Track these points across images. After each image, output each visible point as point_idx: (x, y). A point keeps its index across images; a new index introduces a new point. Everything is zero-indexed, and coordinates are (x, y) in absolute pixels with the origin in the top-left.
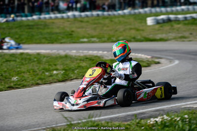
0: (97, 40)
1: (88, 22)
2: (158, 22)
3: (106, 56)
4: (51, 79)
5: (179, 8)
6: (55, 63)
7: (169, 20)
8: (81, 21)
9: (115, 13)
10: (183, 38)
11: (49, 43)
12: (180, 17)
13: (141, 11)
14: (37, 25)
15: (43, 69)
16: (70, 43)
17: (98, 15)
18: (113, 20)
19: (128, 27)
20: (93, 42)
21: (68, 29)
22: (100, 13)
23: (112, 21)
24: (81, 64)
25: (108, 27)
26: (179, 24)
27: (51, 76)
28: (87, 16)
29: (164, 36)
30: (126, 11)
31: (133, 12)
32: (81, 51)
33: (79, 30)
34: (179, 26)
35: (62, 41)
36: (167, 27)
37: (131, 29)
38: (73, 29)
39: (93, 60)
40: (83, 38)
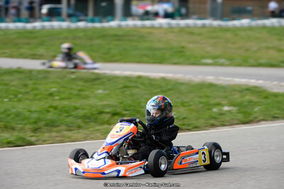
0: (228, 63)
1: (200, 34)
8: (191, 33)
19: (264, 45)
20: (222, 65)
23: (236, 35)
25: (234, 43)
33: (191, 46)
37: (268, 48)
38: (184, 44)
40: (204, 57)
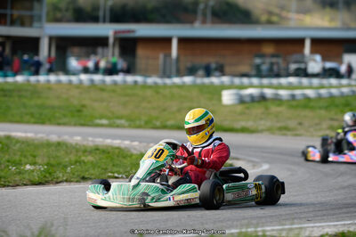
0: (126, 124)
1: (114, 91)
2: (242, 101)
3: (135, 149)
4: (17, 178)
5: (283, 81)
6: (35, 154)
7: (263, 98)
8: (102, 90)
9: (168, 81)
10: (284, 130)
11: (35, 123)
12: (284, 93)
13: (215, 80)
14: (19, 90)
15: (8, 161)
16: (75, 125)
17: (136, 82)
18: (161, 91)
20: (118, 126)
21: (76, 102)
22: (139, 79)
23: (158, 93)
24: (83, 158)
25: (149, 102)
26: (279, 105)
27: (20, 173)
28: (115, 83)
29: (249, 124)
30: (188, 79)
31: (199, 81)
32: (90, 139)
33: (95, 104)
34: (279, 109)
35: (61, 121)
36: (258, 110)
38: (87, 102)
39: (109, 153)
40: (101, 118)
